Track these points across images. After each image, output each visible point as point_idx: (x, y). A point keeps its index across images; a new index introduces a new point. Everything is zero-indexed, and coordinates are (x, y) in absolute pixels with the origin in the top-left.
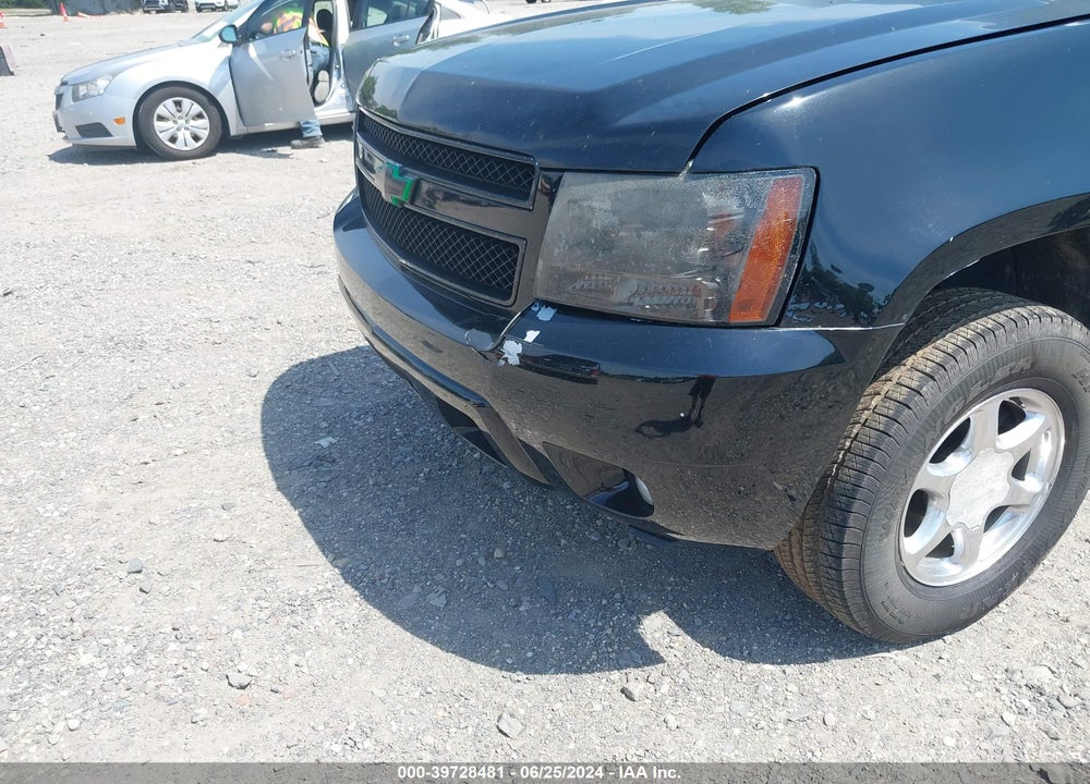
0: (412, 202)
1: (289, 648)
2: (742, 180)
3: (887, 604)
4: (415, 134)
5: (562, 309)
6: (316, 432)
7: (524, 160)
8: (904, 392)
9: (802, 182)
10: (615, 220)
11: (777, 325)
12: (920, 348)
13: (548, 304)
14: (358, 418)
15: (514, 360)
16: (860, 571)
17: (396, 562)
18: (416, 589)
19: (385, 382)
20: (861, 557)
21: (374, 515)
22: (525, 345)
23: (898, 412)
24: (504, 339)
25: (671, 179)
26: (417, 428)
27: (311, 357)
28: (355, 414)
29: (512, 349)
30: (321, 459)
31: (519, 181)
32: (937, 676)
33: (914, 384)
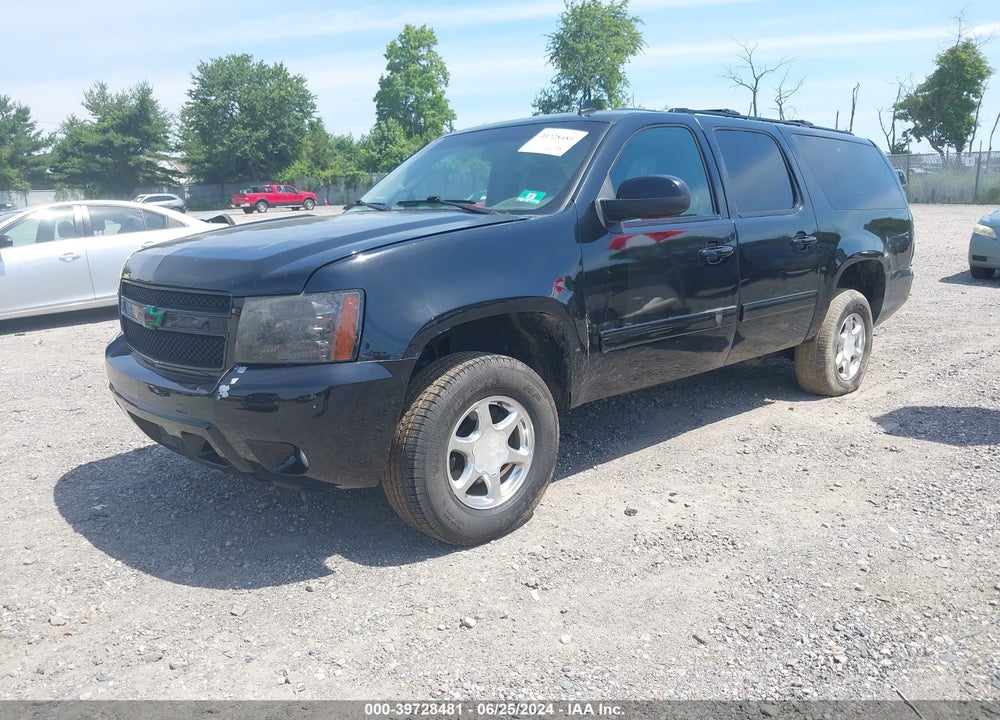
0: (162, 326)
1: (89, 603)
2: (329, 295)
3: (448, 515)
4: (163, 289)
5: (250, 366)
6: (90, 503)
7: (225, 294)
8: (432, 396)
9: (358, 295)
10: (272, 317)
11: (356, 360)
12: (440, 376)
13: (242, 365)
14: (122, 492)
15: (225, 395)
16: (426, 493)
17: (159, 557)
18: (174, 567)
19: (139, 472)
20: (425, 486)
21: (141, 538)
22: (231, 386)
23: (430, 406)
24: (220, 385)
25: (296, 296)
26: (166, 493)
27: (80, 464)
28: (120, 490)
29: (224, 390)
30: (97, 515)
31: (223, 305)
32: (483, 557)
33: (436, 392)
